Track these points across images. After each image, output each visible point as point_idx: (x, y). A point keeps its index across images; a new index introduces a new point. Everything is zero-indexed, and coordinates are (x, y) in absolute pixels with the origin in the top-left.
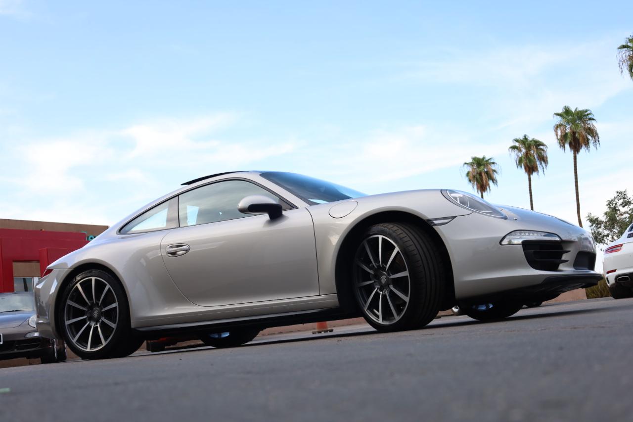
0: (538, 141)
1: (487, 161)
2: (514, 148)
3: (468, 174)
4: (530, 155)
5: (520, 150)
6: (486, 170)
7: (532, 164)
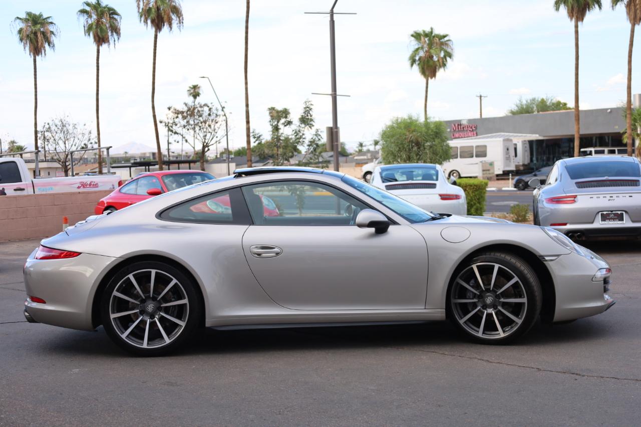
0: (113, 9)
1: (44, 19)
2: (83, 12)
3: (20, 31)
4: (102, 23)
5: (90, 17)
6: (42, 29)
7: (104, 34)
